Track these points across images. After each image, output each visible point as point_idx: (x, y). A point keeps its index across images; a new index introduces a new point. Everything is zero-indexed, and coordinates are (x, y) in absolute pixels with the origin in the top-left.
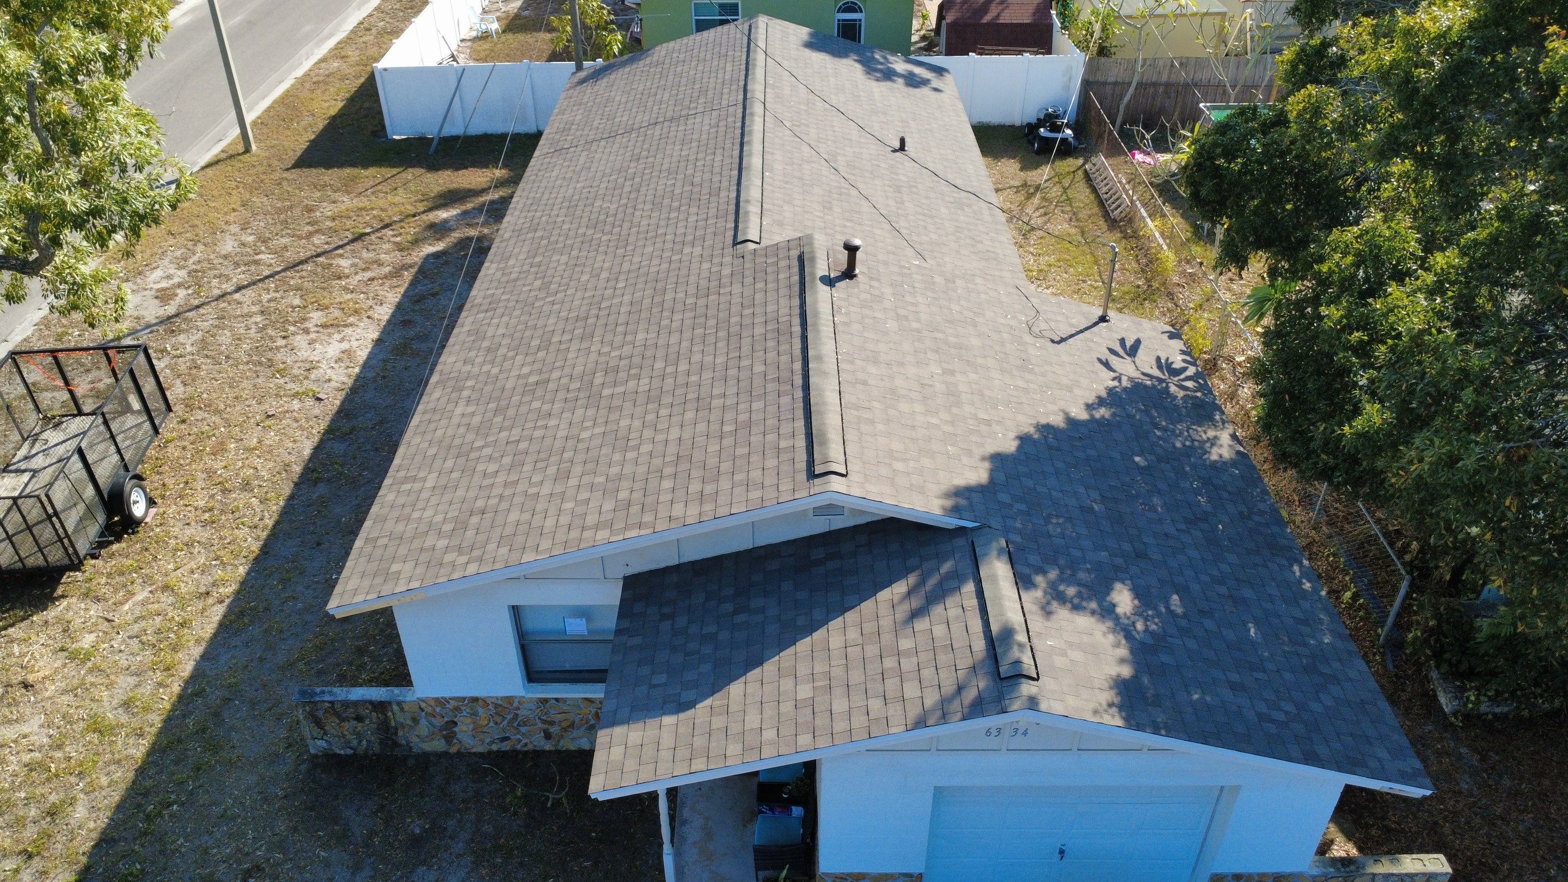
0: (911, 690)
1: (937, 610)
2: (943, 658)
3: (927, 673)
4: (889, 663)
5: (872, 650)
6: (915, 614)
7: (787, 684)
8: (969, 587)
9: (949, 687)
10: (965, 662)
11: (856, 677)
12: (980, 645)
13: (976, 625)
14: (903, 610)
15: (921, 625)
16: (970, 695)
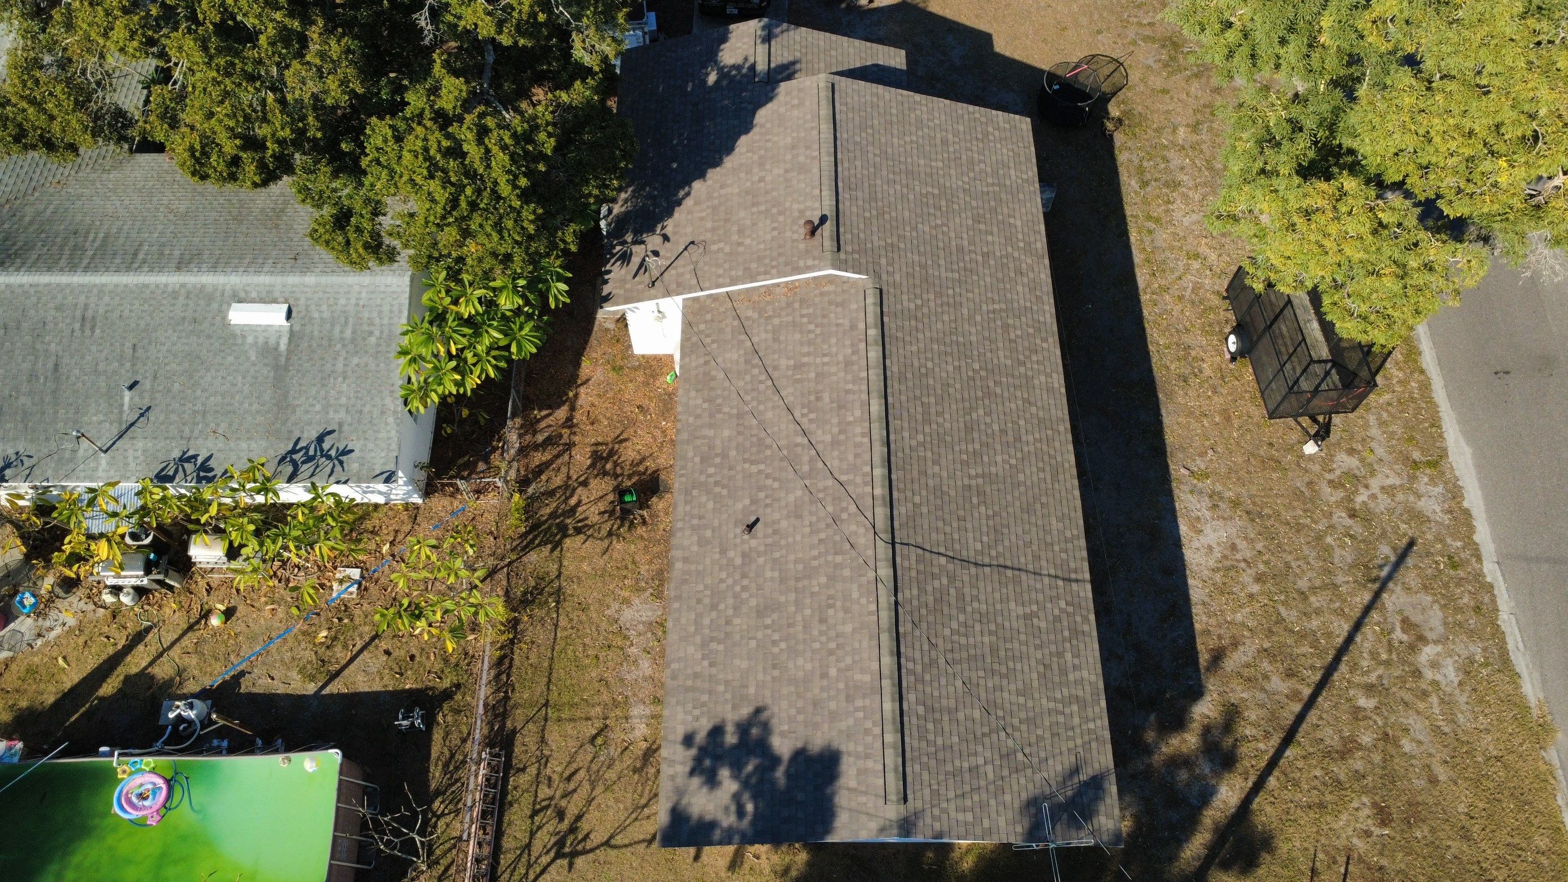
0: (798, 38)
1: (785, 61)
2: (785, 43)
3: (791, 42)
4: (804, 50)
5: (810, 57)
6: (793, 63)
7: (840, 58)
8: (773, 65)
9: (785, 34)
10: (779, 39)
11: (815, 50)
12: (773, 43)
13: (773, 50)
14: (798, 66)
15: (791, 59)
16: (778, 30)
